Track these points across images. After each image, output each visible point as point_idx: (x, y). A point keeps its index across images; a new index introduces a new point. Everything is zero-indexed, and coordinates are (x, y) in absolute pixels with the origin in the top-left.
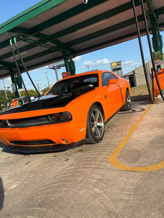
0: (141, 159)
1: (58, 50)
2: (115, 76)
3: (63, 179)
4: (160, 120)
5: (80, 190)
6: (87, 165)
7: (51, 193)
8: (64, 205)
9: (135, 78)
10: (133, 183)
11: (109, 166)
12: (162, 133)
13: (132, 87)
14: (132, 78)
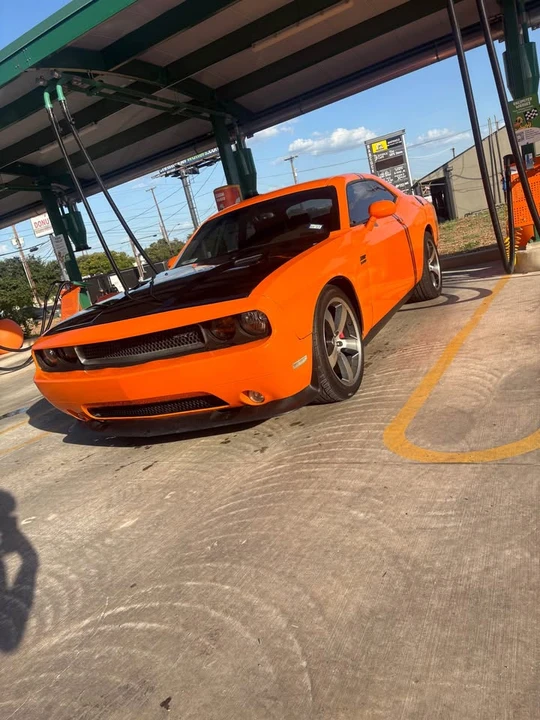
0: (474, 432)
1: (197, 114)
2: (386, 189)
3: (261, 496)
4: (530, 321)
5: (312, 516)
6: (323, 456)
7: (236, 530)
8: (276, 553)
9: (452, 191)
10: (452, 491)
11: (385, 455)
12: (535, 360)
13: (443, 222)
14: (440, 191)
